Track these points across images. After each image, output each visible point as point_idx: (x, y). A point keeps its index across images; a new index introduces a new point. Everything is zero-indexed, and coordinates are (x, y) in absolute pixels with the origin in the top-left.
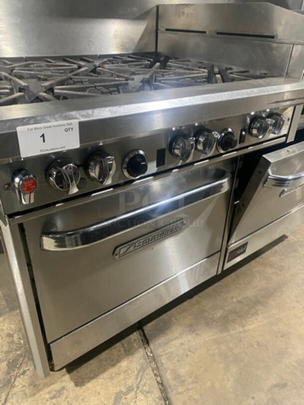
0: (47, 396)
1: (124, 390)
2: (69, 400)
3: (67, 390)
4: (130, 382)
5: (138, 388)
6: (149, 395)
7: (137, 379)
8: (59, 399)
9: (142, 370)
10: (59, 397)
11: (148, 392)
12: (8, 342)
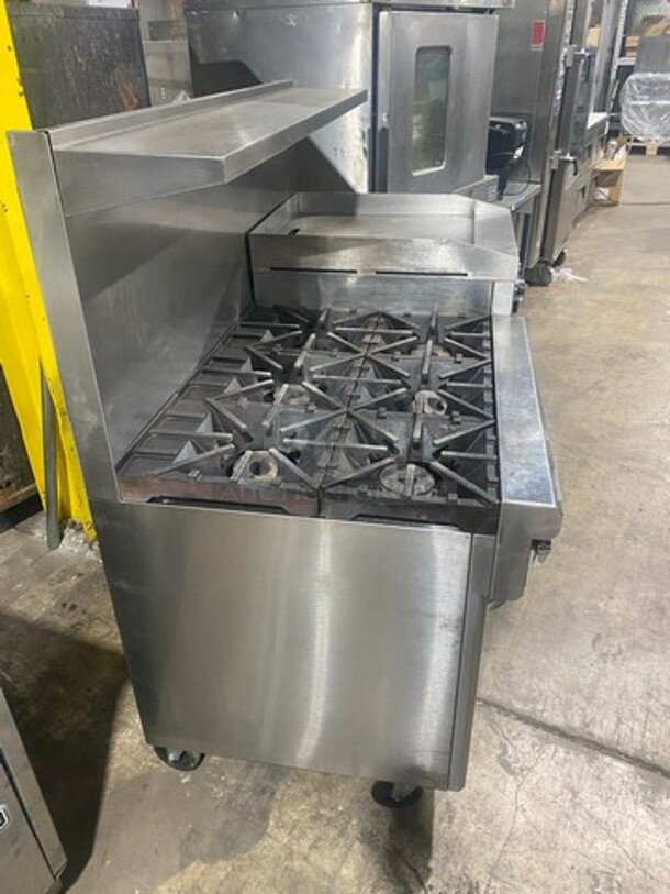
0: (444, 824)
1: (499, 752)
2: (466, 807)
3: (454, 801)
4: (496, 741)
5: (507, 739)
6: (523, 735)
7: (497, 733)
8: (458, 815)
9: (491, 722)
10: (455, 814)
11: (519, 734)
12: (326, 825)
